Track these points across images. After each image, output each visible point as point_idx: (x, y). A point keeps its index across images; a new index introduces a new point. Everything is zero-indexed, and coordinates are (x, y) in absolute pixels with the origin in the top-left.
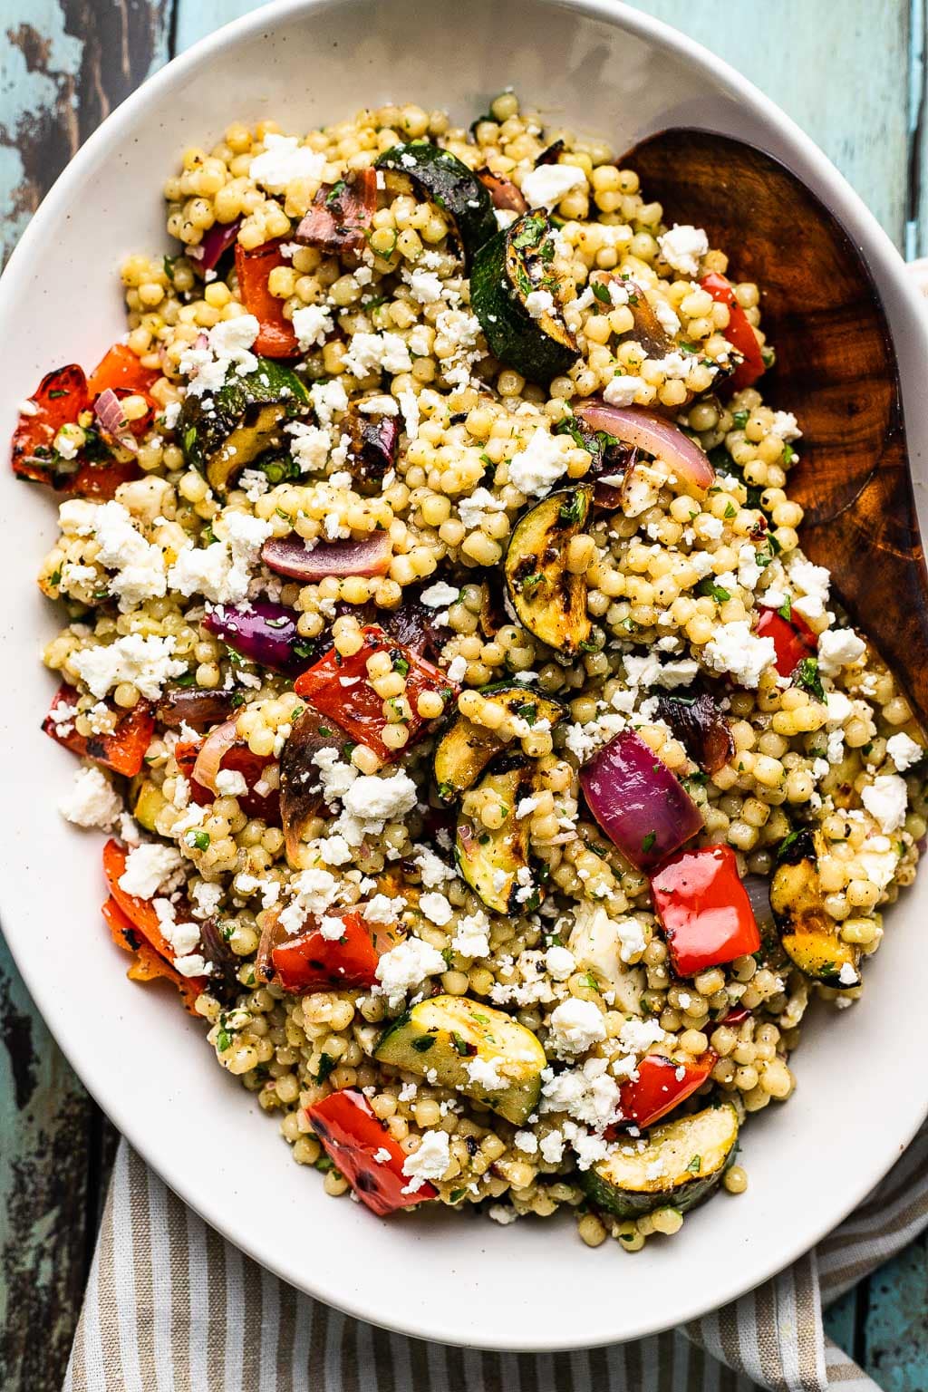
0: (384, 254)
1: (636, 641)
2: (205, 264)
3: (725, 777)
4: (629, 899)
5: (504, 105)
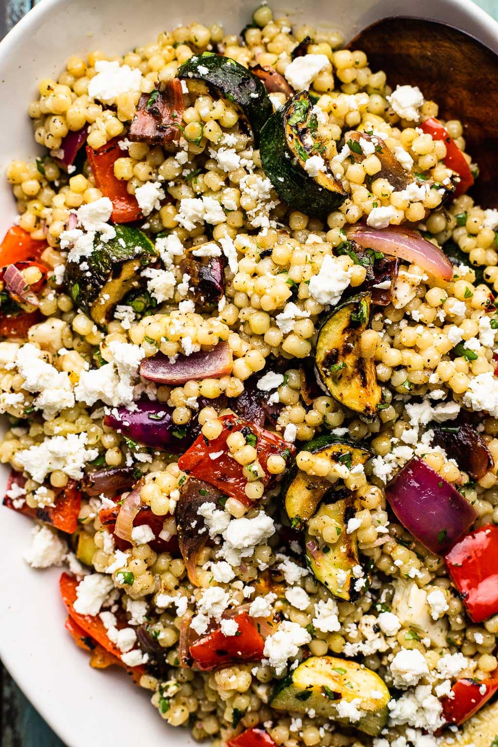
0: (196, 142)
1: (414, 394)
2: (67, 161)
3: (488, 480)
4: (431, 573)
5: (263, 15)
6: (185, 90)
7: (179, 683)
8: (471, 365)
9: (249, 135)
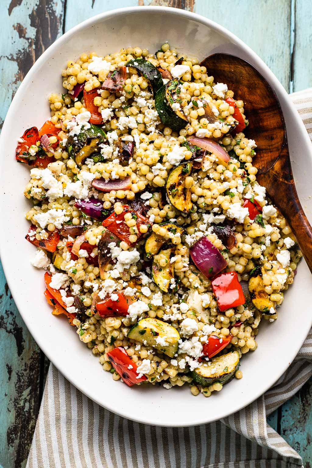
0: (129, 92)
1: (206, 209)
2: (74, 96)
3: (234, 250)
4: (205, 288)
5: (165, 47)
6: (128, 71)
7: (90, 324)
8: (232, 199)
9: (151, 93)
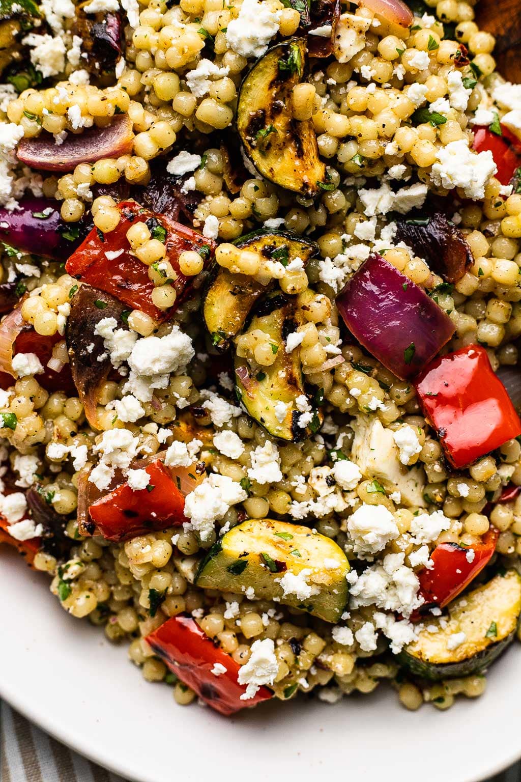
1: (368, 175)
3: (468, 283)
4: (399, 407)
7: (84, 562)
8: (438, 132)
